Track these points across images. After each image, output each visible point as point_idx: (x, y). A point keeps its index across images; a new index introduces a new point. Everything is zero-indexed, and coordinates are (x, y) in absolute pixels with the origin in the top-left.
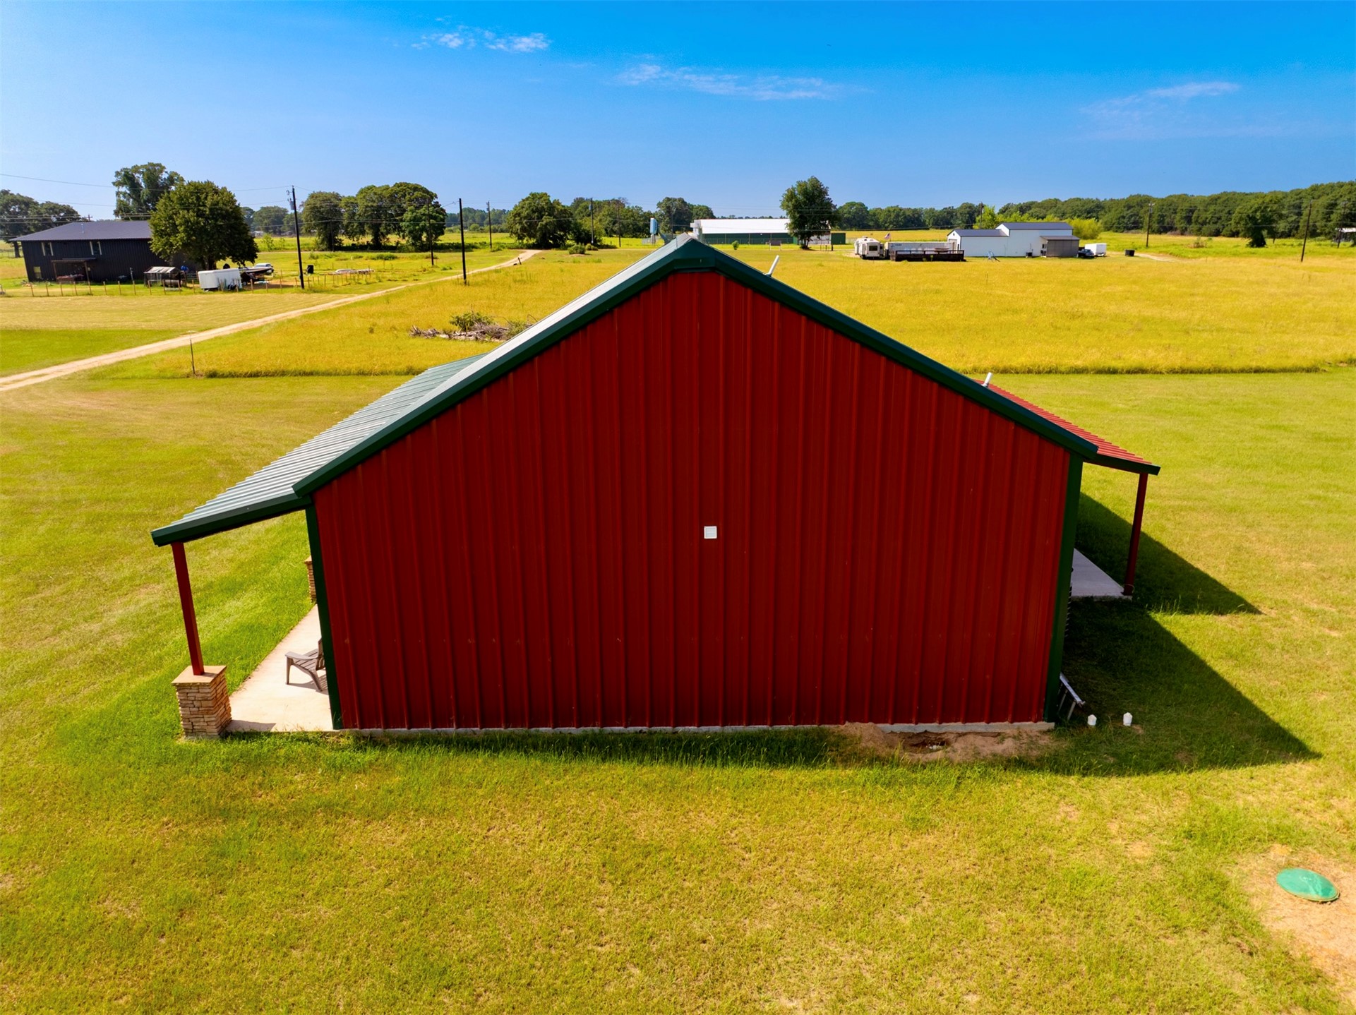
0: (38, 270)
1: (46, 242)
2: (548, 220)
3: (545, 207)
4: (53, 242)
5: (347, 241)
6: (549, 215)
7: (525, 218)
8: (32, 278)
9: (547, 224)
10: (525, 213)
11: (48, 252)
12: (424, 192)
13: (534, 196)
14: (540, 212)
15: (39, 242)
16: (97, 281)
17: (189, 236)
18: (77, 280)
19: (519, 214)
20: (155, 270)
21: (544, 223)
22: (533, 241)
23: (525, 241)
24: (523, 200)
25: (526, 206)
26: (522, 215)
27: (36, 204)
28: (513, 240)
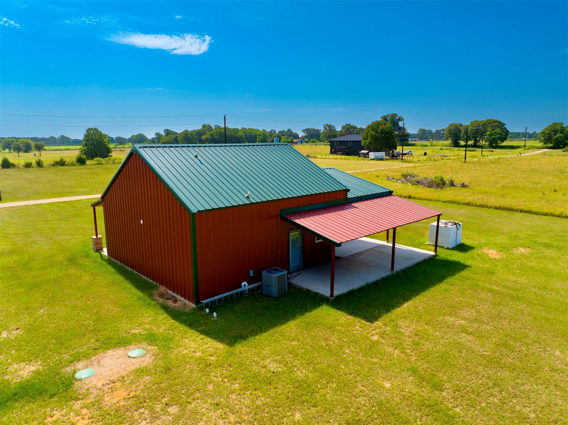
0: (333, 150)
1: (337, 141)
2: (559, 136)
3: (559, 129)
4: (339, 141)
5: (462, 143)
6: (561, 133)
7: (547, 134)
8: (331, 153)
9: (558, 137)
10: (547, 132)
11: (337, 144)
12: (499, 123)
13: (554, 124)
14: (556, 132)
15: (335, 141)
16: (347, 154)
17: (372, 140)
18: (342, 154)
19: (544, 133)
20: (363, 151)
21: (556, 137)
22: (550, 145)
23: (547, 145)
24: (548, 126)
25: (549, 129)
26: (546, 133)
27: (357, 128)
28: (541, 144)
